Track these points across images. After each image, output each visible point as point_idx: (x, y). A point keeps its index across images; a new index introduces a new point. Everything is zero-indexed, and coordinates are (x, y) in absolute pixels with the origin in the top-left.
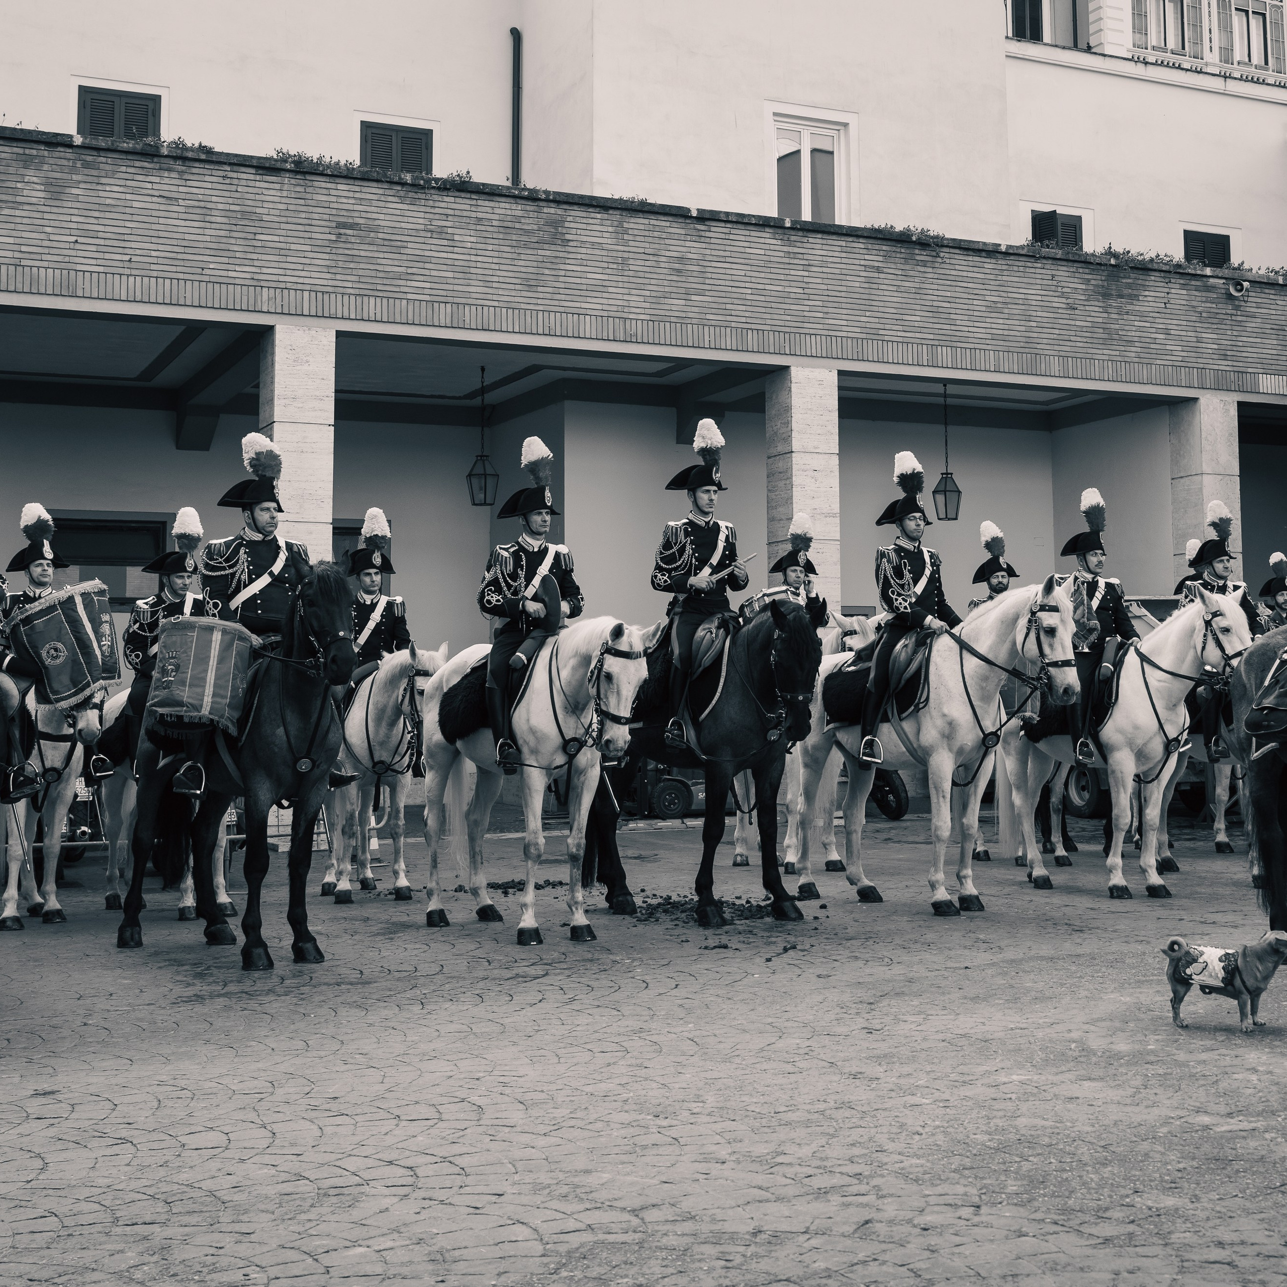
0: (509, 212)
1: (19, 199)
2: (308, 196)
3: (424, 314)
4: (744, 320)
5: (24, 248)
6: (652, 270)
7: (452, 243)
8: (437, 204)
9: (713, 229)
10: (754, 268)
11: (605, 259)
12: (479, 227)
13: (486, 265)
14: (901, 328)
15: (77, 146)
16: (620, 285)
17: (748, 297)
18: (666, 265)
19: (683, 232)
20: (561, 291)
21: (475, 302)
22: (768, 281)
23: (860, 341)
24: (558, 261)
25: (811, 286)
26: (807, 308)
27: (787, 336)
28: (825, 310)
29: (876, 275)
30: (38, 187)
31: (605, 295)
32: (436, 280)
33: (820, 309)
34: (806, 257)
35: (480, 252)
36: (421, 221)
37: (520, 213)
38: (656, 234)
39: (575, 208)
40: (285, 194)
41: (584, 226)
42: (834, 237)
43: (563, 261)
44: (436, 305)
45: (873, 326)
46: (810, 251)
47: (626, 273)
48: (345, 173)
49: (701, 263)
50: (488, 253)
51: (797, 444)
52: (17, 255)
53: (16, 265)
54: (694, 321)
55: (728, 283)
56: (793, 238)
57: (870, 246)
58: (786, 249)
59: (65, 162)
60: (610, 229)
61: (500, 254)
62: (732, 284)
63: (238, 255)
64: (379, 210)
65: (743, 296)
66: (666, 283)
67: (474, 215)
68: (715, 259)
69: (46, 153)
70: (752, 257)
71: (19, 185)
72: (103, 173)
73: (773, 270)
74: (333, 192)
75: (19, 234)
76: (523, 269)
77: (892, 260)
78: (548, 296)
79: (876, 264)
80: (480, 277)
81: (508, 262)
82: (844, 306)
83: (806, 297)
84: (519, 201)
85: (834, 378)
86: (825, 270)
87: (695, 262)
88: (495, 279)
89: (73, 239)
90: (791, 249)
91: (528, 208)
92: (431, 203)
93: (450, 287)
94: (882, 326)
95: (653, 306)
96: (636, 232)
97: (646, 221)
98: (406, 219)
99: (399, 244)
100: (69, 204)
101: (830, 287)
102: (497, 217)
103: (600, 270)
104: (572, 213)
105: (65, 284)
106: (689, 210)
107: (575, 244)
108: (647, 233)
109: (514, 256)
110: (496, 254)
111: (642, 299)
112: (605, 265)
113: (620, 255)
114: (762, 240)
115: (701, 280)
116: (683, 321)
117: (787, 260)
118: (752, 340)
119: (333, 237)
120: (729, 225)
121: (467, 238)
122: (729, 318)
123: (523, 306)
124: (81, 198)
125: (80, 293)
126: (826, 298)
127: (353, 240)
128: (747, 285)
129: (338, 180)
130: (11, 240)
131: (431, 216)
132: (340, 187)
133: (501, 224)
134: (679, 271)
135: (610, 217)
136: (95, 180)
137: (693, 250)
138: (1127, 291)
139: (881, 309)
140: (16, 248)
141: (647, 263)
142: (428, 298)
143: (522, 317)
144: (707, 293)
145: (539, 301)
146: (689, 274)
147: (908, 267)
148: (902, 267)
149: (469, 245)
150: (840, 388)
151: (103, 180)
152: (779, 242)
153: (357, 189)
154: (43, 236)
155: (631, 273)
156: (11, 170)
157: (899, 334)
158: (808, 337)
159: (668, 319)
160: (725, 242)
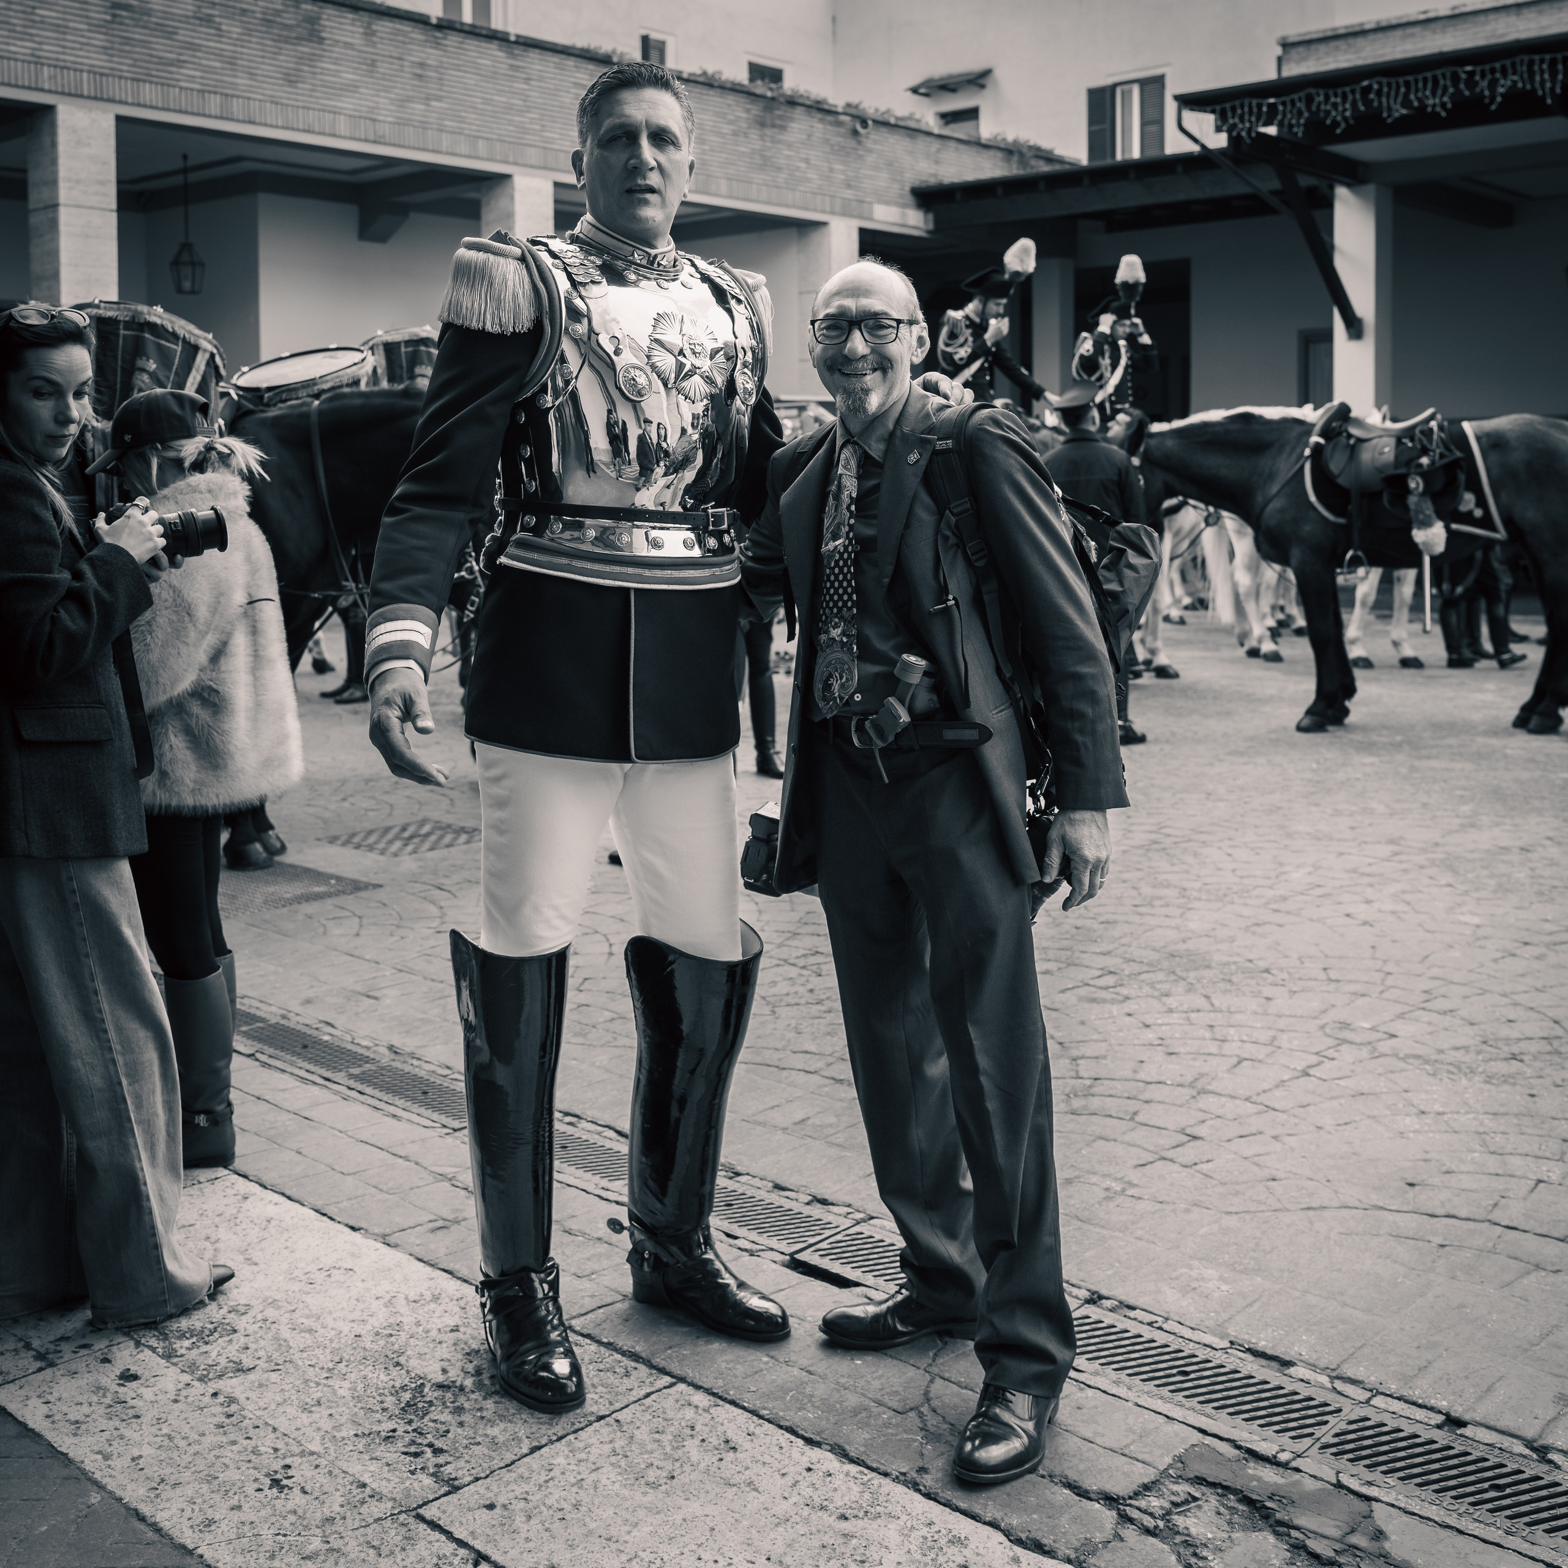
3: (195, 102)
4: (475, 128)
6: (397, 73)
7: (220, 33)
10: (483, 78)
11: (356, 59)
13: (251, 58)
16: (370, 86)
17: (479, 106)
18: (409, 70)
19: (423, 38)
20: (319, 89)
21: (242, 94)
22: (495, 92)
24: (315, 58)
27: (511, 146)
31: (357, 95)
32: (206, 69)
33: (538, 122)
34: (526, 70)
35: (245, 44)
38: (400, 38)
41: (338, 25)
43: (319, 58)
44: (206, 95)
46: (530, 66)
47: (375, 75)
49: (439, 70)
50: (252, 45)
54: (434, 126)
55: (461, 91)
56: (516, 51)
57: (578, 65)
60: (360, 30)
61: (264, 48)
62: (465, 92)
63: (18, 29)
65: (475, 105)
66: (409, 87)
68: (451, 67)
70: (482, 67)
73: (498, 81)
76: (284, 64)
78: (307, 93)
80: (246, 70)
81: (271, 55)
85: (549, 189)
86: (542, 84)
87: (433, 69)
88: (260, 72)
90: (511, 62)
93: (220, 78)
95: (399, 109)
96: (382, 35)
97: (391, 25)
99: (171, 29)
101: (546, 101)
103: (352, 70)
104: (327, 11)
106: (428, 17)
107: (329, 42)
108: (391, 36)
109: (276, 50)
110: (260, 47)
111: (389, 102)
112: (357, 65)
113: (369, 56)
114: (491, 52)
115: (439, 87)
116: (424, 125)
117: (510, 73)
118: (482, 147)
119: (108, 18)
120: (462, 34)
121: (235, 30)
122: (463, 126)
123: (285, 101)
126: (543, 112)
127: (127, 21)
128: (478, 94)
131: (199, 4)
134: (420, 76)
135: (360, 18)
137: (431, 57)
138: (779, 122)
141: (393, 67)
142: (199, 87)
143: (284, 112)
144: (444, 100)
145: (300, 98)
146: (429, 79)
149: (235, 36)
150: (557, 202)
152: (505, 54)
155: (379, 75)
158: (528, 148)
159: (411, 123)
160: (458, 50)
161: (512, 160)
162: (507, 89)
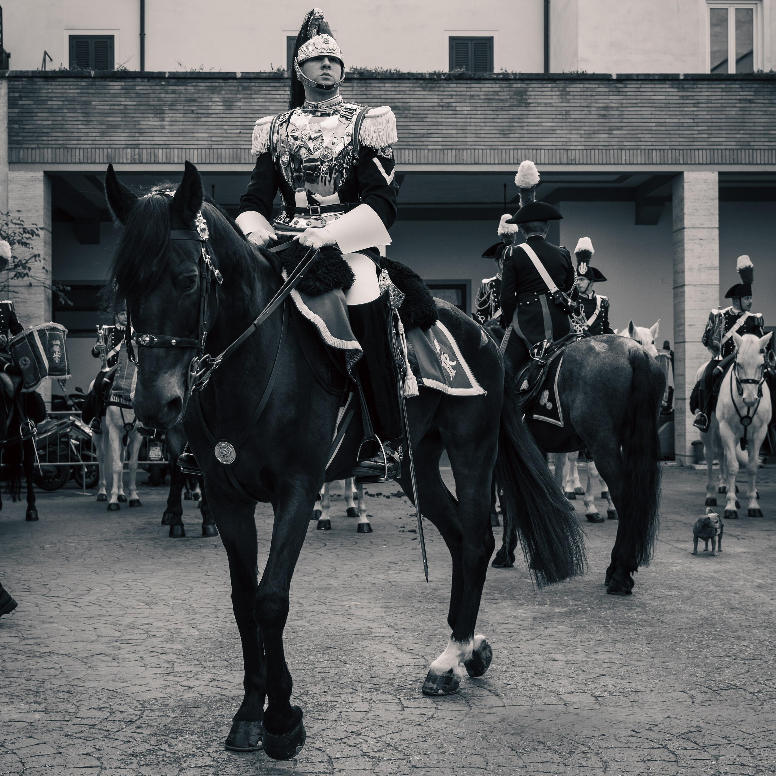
0: (491, 89)
1: (210, 111)
2: (368, 93)
3: (438, 157)
4: (650, 143)
5: (213, 139)
6: (585, 116)
7: (456, 112)
8: (446, 89)
9: (628, 86)
10: (657, 109)
11: (554, 113)
12: (472, 101)
13: (477, 124)
14: (767, 140)
15: (239, 78)
16: (564, 128)
17: (653, 128)
18: (596, 113)
19: (607, 90)
20: (525, 136)
21: (470, 147)
22: (668, 117)
23: (735, 152)
24: (523, 117)
25: (699, 117)
26: (696, 132)
27: (681, 152)
28: (710, 132)
29: (748, 105)
30: (219, 104)
31: (554, 136)
32: (445, 136)
33: (706, 132)
34: (695, 98)
35: (472, 116)
36: (436, 101)
37: (498, 89)
38: (589, 93)
39: (534, 82)
40: (354, 93)
41: (540, 93)
42: (717, 82)
43: (526, 116)
44: (446, 151)
45: (746, 140)
46: (699, 94)
47: (568, 120)
48: (389, 76)
49: (620, 109)
50: (478, 116)
51: (687, 222)
52: (210, 143)
53: (209, 149)
54: (615, 147)
55: (638, 120)
56: (686, 86)
57: (744, 86)
58: (680, 94)
59: (233, 88)
60: (558, 93)
61: (486, 116)
62: (642, 120)
64: (410, 96)
65: (650, 128)
66: (595, 124)
67: (468, 93)
68: (630, 105)
69: (223, 84)
70: (656, 101)
71: (210, 104)
72: (253, 92)
73: (671, 109)
74: (383, 89)
75: (210, 131)
76: (500, 124)
77: (761, 93)
78: (517, 139)
79: (749, 98)
80: (473, 132)
81: (491, 120)
82: (723, 128)
83: (695, 124)
84: (497, 82)
85: (715, 177)
86: (709, 105)
87: (615, 109)
88: (483, 132)
89: (238, 131)
90: (684, 94)
91: (503, 85)
92: (442, 89)
93: (454, 139)
94: (752, 140)
95: (587, 140)
96: (575, 93)
97: (582, 86)
98: (426, 101)
99: (423, 116)
100: (236, 112)
101: (713, 116)
102: (483, 93)
103: (551, 120)
104: (532, 85)
105: (235, 156)
106: (611, 75)
107: (533, 105)
108: (582, 93)
109: (495, 116)
110: (483, 116)
111: (579, 136)
112: (554, 116)
113: (564, 109)
114: (664, 90)
115: (620, 120)
116: (607, 148)
117: (681, 101)
118: (656, 156)
120: (639, 82)
121: (466, 109)
122: (639, 143)
123: (500, 147)
124: (242, 108)
125: (243, 161)
126: (710, 124)
128: (652, 120)
129: (385, 81)
130: (206, 135)
131: (442, 97)
132: (387, 85)
133: (486, 97)
134: (604, 115)
135: (557, 85)
136: (249, 96)
137: (614, 101)
139: (752, 128)
140: (209, 139)
141: (583, 113)
142: (440, 147)
143: (500, 154)
144: (624, 128)
145: (511, 143)
146: (612, 117)
147: (773, 97)
148: (769, 97)
149: (466, 112)
151: (254, 96)
152: (676, 90)
153: (397, 85)
154: (223, 131)
155: (571, 120)
156: (205, 96)
157: (766, 144)
158: (696, 151)
159: (597, 147)
160: (637, 93)
161: (681, 162)
162: (678, 113)
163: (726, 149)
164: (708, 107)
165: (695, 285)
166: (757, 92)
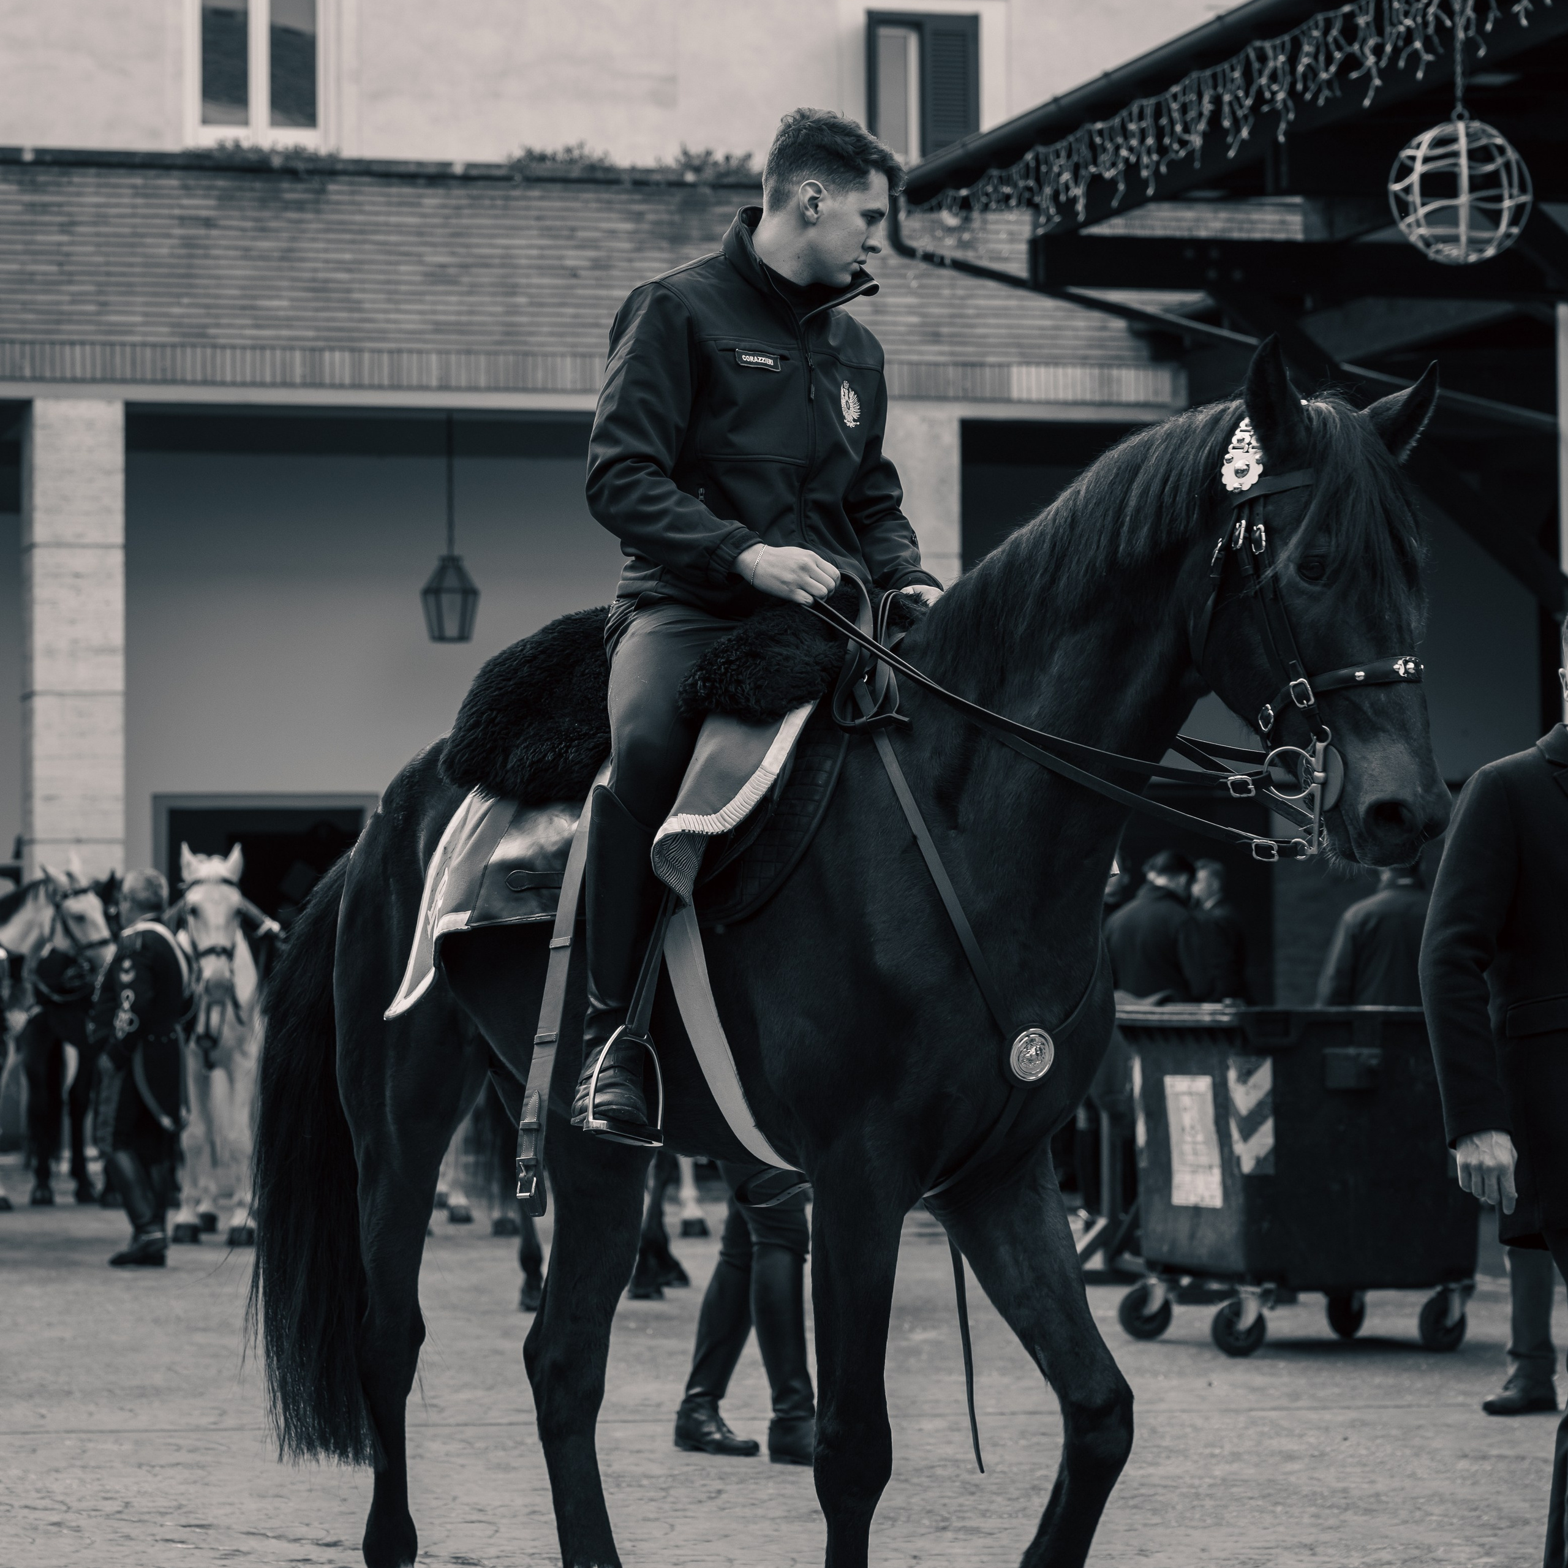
14: (250, 322)
23: (168, 350)
25: (74, 259)
26: (66, 298)
27: (27, 348)
28: (102, 298)
29: (202, 232)
42: (118, 173)
45: (195, 321)
51: (44, 528)
56: (41, 179)
58: (27, 198)
77: (235, 203)
79: (204, 213)
82: (138, 289)
83: (65, 278)
85: (117, 416)
94: (212, 321)
101: (111, 259)
117: (27, 218)
126: (103, 279)
139: (213, 292)
147: (266, 214)
148: (255, 214)
152: (15, 188)
157: (246, 332)
158: (67, 348)
161: (27, 372)
162: (19, 247)
163: (144, 345)
164: (98, 235)
165: (61, 694)
166: (225, 199)
